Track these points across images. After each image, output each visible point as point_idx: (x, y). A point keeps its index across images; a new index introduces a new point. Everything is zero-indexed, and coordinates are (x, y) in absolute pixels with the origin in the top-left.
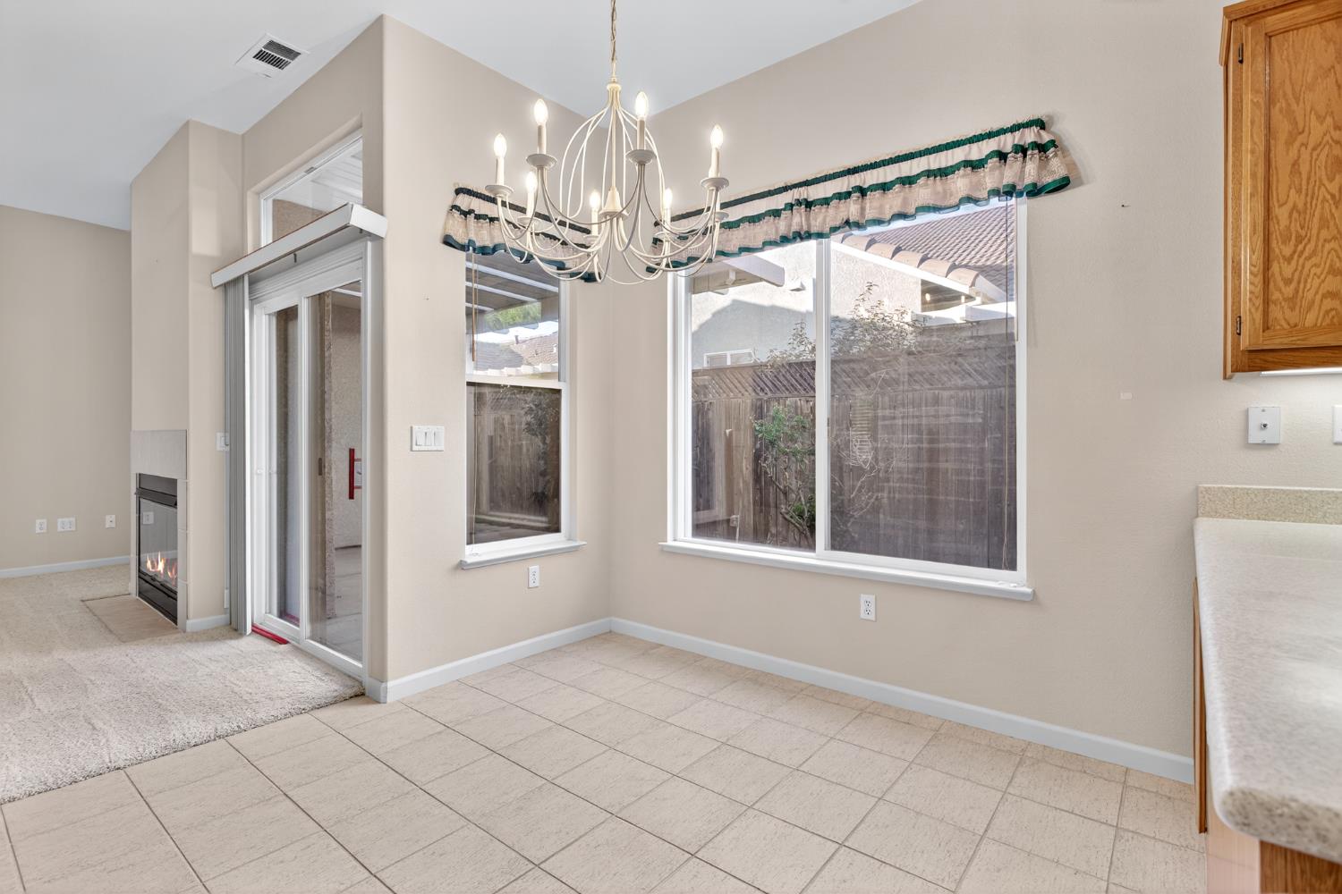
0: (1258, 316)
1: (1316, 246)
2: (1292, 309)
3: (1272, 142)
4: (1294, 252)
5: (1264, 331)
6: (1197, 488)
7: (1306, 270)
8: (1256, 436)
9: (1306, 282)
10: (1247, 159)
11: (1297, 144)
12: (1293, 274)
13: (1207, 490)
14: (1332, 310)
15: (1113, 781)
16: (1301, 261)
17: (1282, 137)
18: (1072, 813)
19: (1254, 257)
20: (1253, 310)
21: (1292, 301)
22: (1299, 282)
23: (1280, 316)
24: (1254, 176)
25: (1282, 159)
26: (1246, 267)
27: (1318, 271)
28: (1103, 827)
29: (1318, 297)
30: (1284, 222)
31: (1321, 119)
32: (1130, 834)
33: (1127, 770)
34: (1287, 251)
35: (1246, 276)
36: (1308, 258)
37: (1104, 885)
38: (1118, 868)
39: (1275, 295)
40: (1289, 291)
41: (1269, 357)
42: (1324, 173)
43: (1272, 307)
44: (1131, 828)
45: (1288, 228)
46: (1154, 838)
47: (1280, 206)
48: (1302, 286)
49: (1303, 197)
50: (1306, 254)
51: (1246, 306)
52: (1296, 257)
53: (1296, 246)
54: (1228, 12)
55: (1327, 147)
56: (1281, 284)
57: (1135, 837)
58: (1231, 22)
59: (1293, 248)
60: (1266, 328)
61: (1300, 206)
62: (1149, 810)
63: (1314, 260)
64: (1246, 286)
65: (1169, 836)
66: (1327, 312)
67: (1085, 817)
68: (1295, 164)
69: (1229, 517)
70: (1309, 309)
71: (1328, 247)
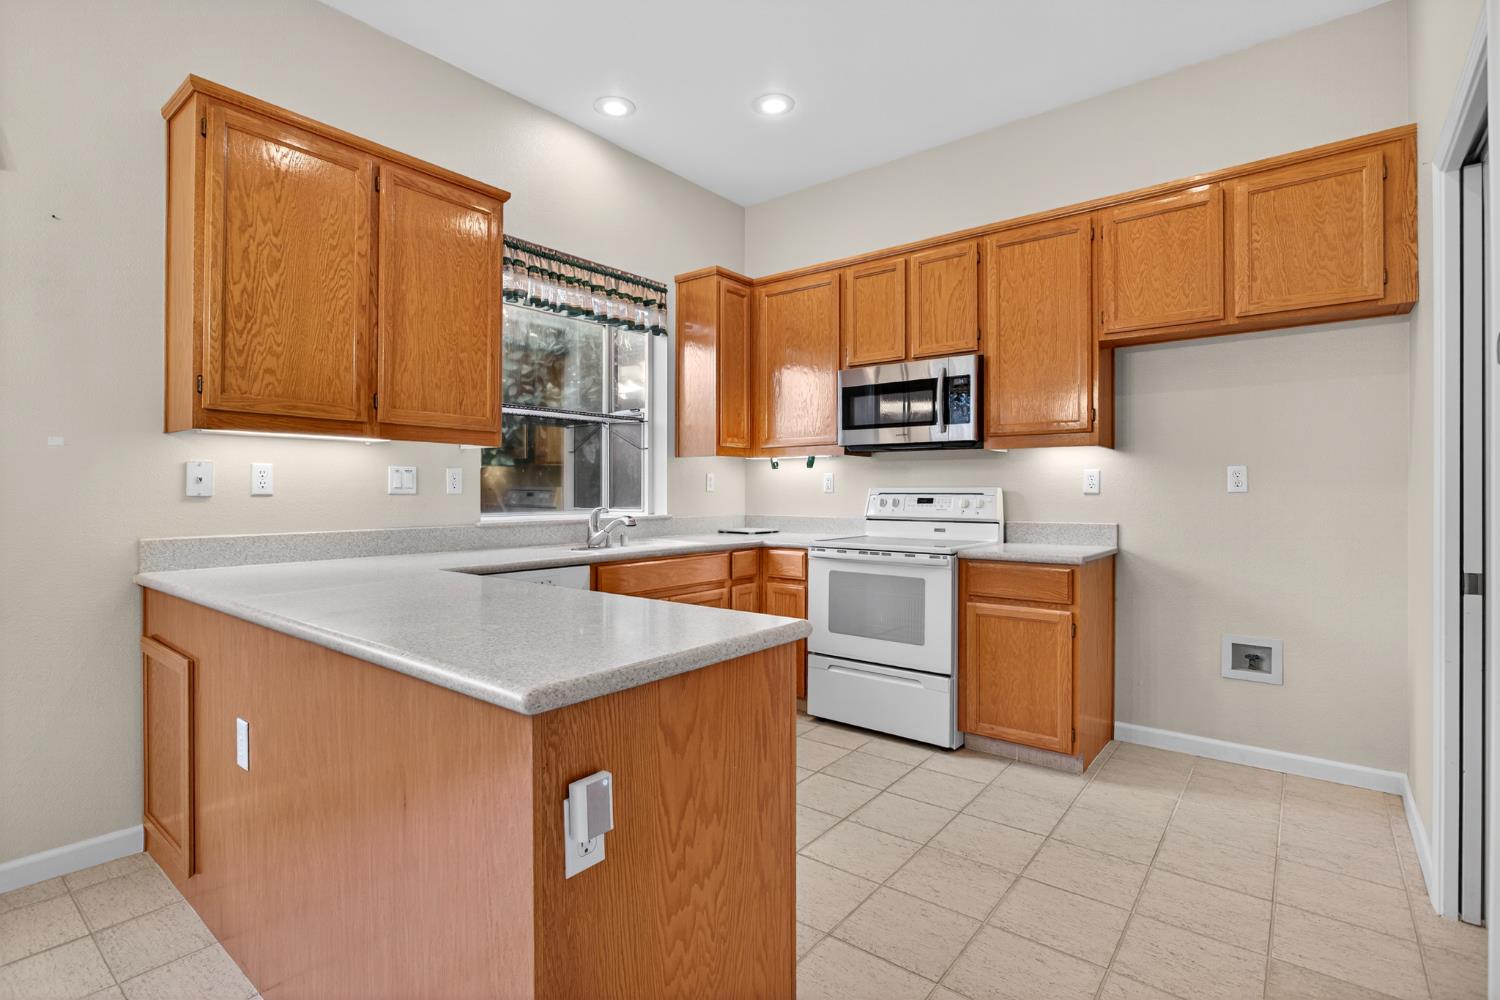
0: (218, 378)
1: (260, 327)
2: (243, 377)
3: (229, 224)
4: (244, 328)
5: (222, 393)
6: (138, 543)
7: (253, 348)
8: (193, 489)
9: (253, 356)
10: (209, 231)
11: (247, 235)
12: (243, 347)
13: (148, 544)
14: (270, 384)
15: (56, 897)
16: (250, 337)
17: (237, 223)
18: (32, 955)
19: (215, 324)
20: (213, 372)
21: (242, 369)
22: (248, 356)
23: (234, 382)
24: (215, 247)
25: (237, 243)
26: (207, 331)
27: (262, 349)
28: (76, 944)
29: (261, 372)
30: (237, 300)
31: (265, 222)
32: (110, 931)
33: (63, 878)
34: (240, 325)
35: (207, 341)
36: (254, 336)
37: (116, 989)
38: (118, 966)
39: (230, 363)
40: (241, 361)
41: (223, 417)
42: (265, 266)
43: (227, 372)
44: (107, 925)
45: (240, 305)
46: (134, 918)
47: (235, 283)
48: (250, 359)
49: (251, 281)
50: (253, 332)
51: (207, 368)
52: (246, 332)
53: (246, 323)
54: (193, 79)
55: (268, 247)
56: (235, 355)
57: (115, 929)
58: (194, 91)
59: (243, 324)
60: (223, 391)
61: (249, 289)
62: (112, 899)
63: (259, 339)
64: (208, 351)
65: (146, 908)
66: (267, 385)
67: (49, 949)
68: (246, 250)
69: (170, 570)
70: (255, 380)
71: (269, 330)
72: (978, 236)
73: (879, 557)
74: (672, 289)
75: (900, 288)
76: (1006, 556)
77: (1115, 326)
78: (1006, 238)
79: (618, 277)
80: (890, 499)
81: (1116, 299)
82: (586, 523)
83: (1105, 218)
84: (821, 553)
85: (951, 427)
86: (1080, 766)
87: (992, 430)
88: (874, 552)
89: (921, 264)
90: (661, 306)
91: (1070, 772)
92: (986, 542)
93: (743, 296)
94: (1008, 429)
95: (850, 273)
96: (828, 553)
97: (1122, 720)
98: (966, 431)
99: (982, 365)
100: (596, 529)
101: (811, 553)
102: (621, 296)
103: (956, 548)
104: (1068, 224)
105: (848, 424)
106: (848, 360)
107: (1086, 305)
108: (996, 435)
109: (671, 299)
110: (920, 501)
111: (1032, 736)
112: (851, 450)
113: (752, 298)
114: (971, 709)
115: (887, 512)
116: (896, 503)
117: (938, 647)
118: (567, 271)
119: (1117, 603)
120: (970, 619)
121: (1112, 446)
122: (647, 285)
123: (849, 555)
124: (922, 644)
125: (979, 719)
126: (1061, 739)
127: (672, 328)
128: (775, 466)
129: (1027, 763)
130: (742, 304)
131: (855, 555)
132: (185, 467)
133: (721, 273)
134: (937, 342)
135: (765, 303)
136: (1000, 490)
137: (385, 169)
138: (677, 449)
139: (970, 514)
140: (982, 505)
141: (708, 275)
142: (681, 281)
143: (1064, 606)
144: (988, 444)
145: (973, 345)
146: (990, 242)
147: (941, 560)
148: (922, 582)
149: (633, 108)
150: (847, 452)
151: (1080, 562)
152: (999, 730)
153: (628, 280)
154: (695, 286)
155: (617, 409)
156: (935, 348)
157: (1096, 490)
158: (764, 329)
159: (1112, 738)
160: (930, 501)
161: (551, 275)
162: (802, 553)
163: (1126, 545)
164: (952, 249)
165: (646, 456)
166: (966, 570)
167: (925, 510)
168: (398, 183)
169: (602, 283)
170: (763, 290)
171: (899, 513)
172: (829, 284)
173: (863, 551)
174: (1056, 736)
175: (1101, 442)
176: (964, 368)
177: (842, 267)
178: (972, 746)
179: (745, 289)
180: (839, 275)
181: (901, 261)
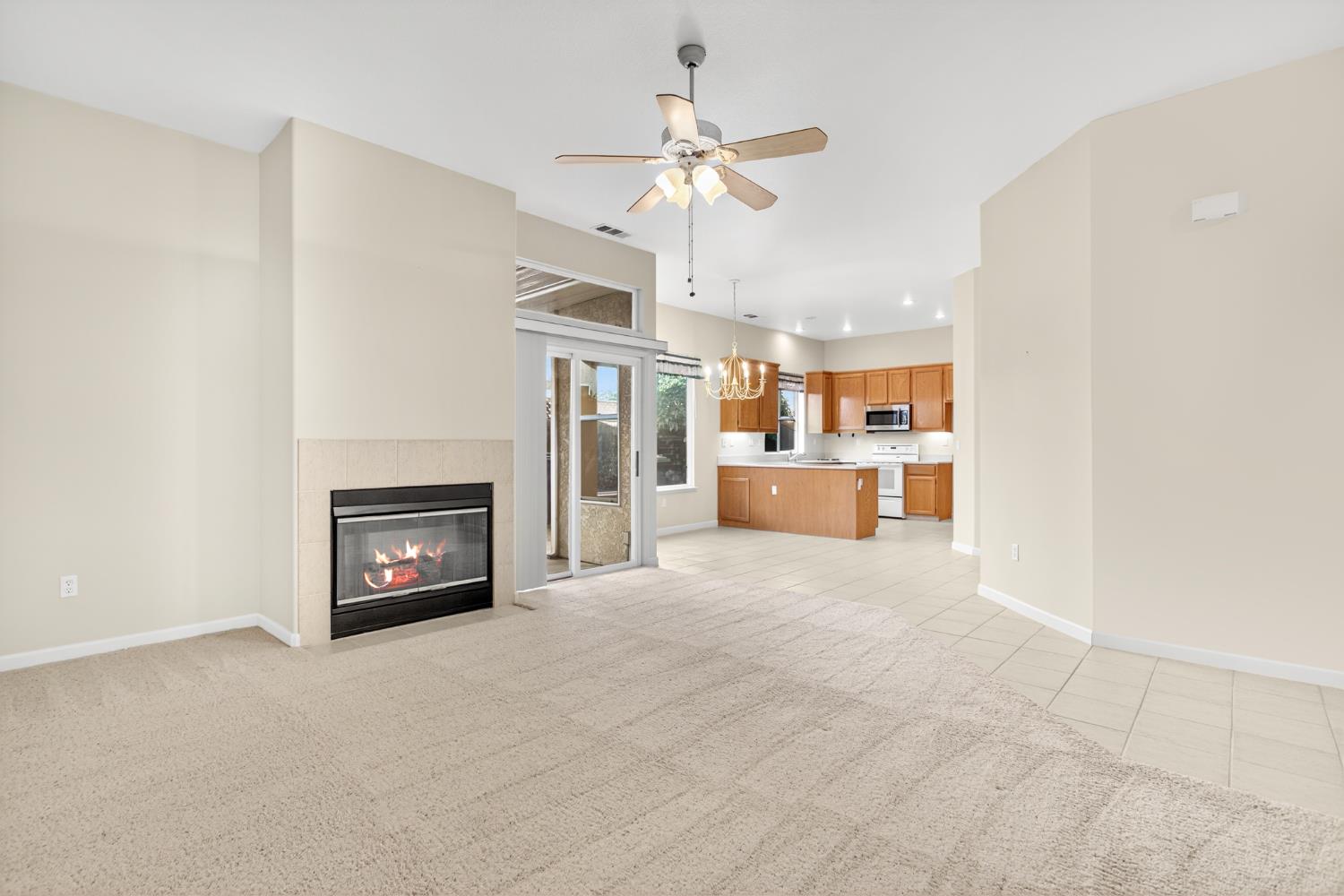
72: (910, 369)
73: (883, 462)
74: (805, 377)
75: (886, 381)
76: (920, 463)
77: (948, 399)
78: (919, 370)
80: (881, 447)
82: (783, 454)
83: (946, 369)
85: (901, 425)
86: (937, 519)
87: (914, 427)
89: (892, 375)
90: (802, 383)
92: (913, 460)
93: (829, 379)
94: (919, 426)
95: (868, 374)
98: (906, 427)
99: (911, 407)
103: (903, 462)
104: (936, 368)
105: (868, 424)
106: (868, 402)
107: (941, 393)
108: (916, 428)
109: (805, 380)
110: (892, 448)
111: (925, 512)
112: (868, 432)
113: (832, 378)
114: (909, 507)
115: (881, 451)
116: (884, 449)
117: (898, 490)
119: (951, 476)
120: (908, 480)
121: (950, 432)
122: (797, 377)
124: (894, 489)
125: (911, 509)
126: (932, 512)
127: (805, 390)
128: (840, 436)
129: (924, 520)
130: (829, 381)
133: (823, 372)
134: (897, 400)
135: (837, 381)
136: (917, 445)
138: (807, 431)
139: (908, 452)
140: (912, 449)
141: (819, 373)
142: (807, 374)
143: (934, 476)
144: (914, 431)
145: (909, 401)
146: (914, 371)
147: (899, 465)
148: (893, 471)
149: (802, 327)
151: (937, 464)
152: (916, 512)
154: (814, 376)
156: (896, 402)
157: (946, 444)
158: (837, 388)
160: (895, 448)
164: (902, 371)
165: (795, 433)
166: (907, 469)
167: (894, 451)
170: (836, 377)
171: (884, 452)
172: (860, 377)
174: (931, 510)
175: (946, 431)
176: (906, 408)
177: (865, 372)
178: (909, 517)
179: (830, 376)
180: (865, 376)
181: (885, 372)
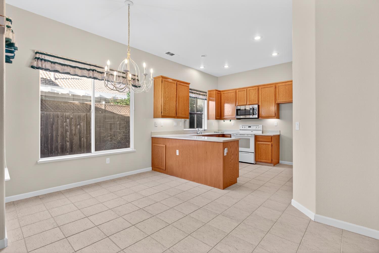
1: (167, 105)
2: (165, 111)
8: (156, 125)
11: (166, 94)
13: (152, 132)
20: (163, 111)
22: (166, 109)
26: (162, 106)
30: (165, 102)
31: (167, 92)
41: (164, 116)
42: (167, 97)
60: (164, 113)
61: (166, 100)
63: (166, 107)
68: (165, 96)
72: (258, 86)
73: (243, 135)
74: (207, 92)
75: (246, 94)
76: (263, 135)
77: (279, 101)
78: (263, 87)
79: (200, 92)
80: (244, 127)
81: (279, 97)
82: (197, 130)
83: (277, 85)
84: (233, 135)
85: (254, 116)
86: (273, 165)
87: (260, 116)
88: (242, 135)
89: (249, 90)
90: (206, 95)
91: (272, 166)
92: (260, 133)
93: (219, 93)
94: (263, 116)
95: (237, 91)
96: (235, 135)
97: (280, 160)
98: (256, 116)
99: (259, 106)
100: (198, 131)
101: (232, 135)
102: (201, 95)
103: (254, 134)
104: (272, 86)
105: (237, 115)
106: (237, 105)
107: (274, 98)
108: (261, 117)
109: (207, 94)
110: (249, 127)
111: (266, 161)
113: (220, 93)
114: (257, 157)
115: (243, 129)
116: (245, 127)
117: (252, 149)
118: (194, 92)
119: (280, 143)
120: (257, 144)
121: (279, 119)
122: (204, 92)
123: (238, 135)
124: (249, 148)
125: (258, 159)
126: (270, 161)
127: (207, 99)
128: (224, 121)
129: (265, 165)
130: (219, 95)
131: (239, 135)
132: (155, 122)
133: (216, 90)
134: (252, 102)
135: (223, 95)
136: (262, 125)
137: (178, 83)
138: (208, 119)
139: (257, 129)
140: (259, 128)
141: (214, 91)
142: (209, 91)
143: (271, 142)
144: (260, 118)
145: (257, 103)
146: (260, 87)
147: (252, 136)
148: (249, 139)
149: (205, 67)
150: (237, 119)
151: (272, 135)
152: (261, 160)
153: (201, 92)
154: (212, 92)
155: (197, 112)
156: (251, 103)
157: (276, 125)
158: (222, 98)
159: (279, 163)
160: (250, 127)
161: (192, 92)
162: (230, 135)
163: (281, 134)
164: (254, 88)
165: (203, 120)
166: (257, 138)
167: (250, 128)
168: (179, 84)
169: (198, 93)
170: (222, 93)
171: (245, 129)
172: (234, 92)
173: (240, 134)
174: (269, 160)
175: (277, 118)
176: (256, 107)
177: (236, 90)
178: (257, 163)
179: (220, 92)
180: (236, 91)
181: (246, 89)
